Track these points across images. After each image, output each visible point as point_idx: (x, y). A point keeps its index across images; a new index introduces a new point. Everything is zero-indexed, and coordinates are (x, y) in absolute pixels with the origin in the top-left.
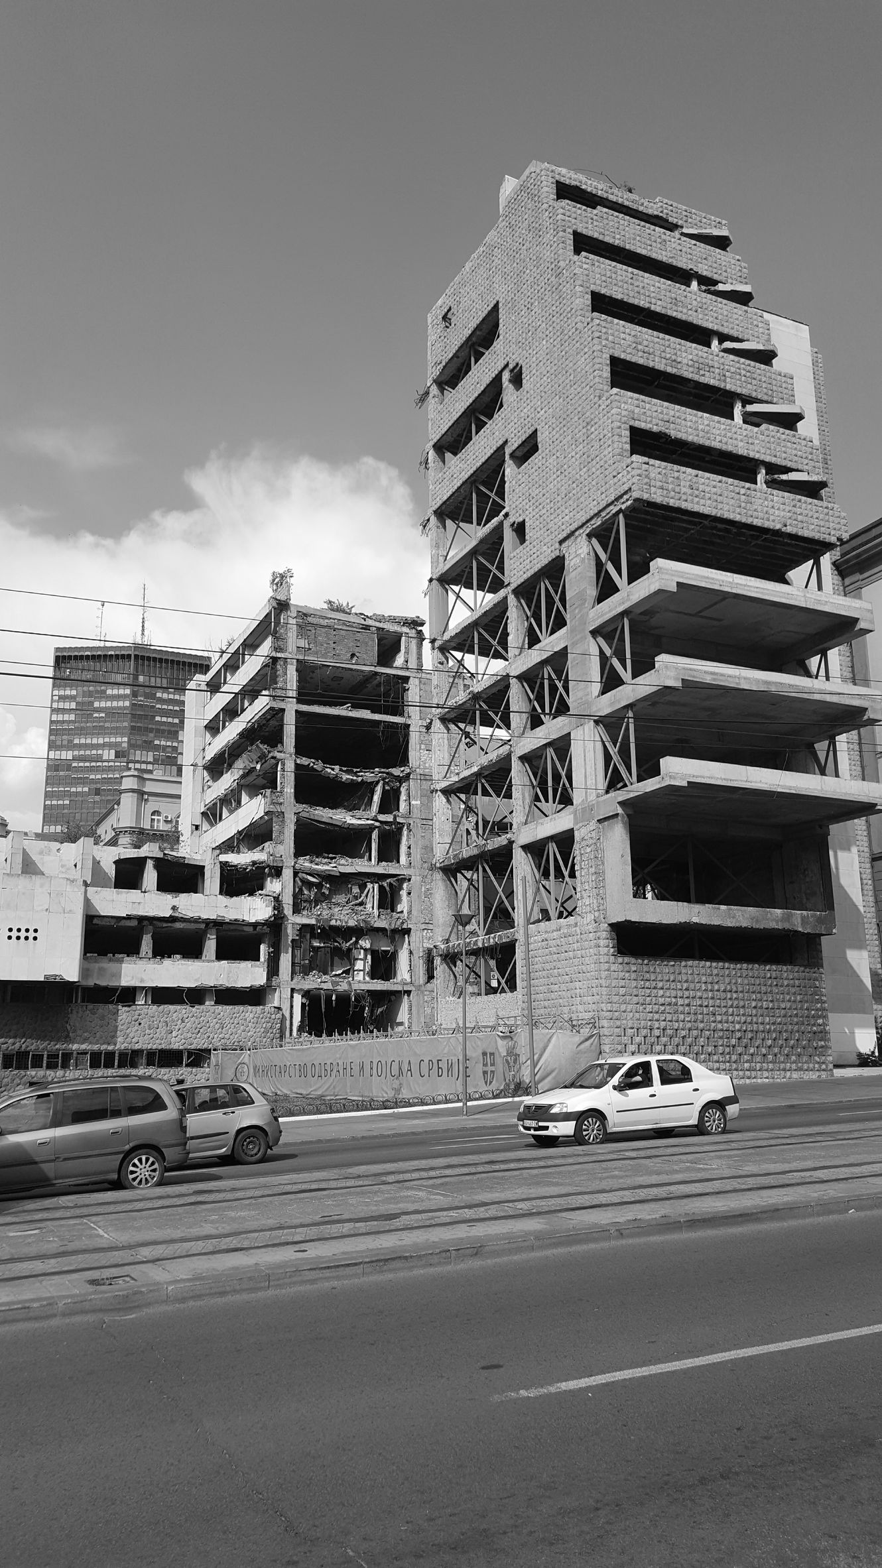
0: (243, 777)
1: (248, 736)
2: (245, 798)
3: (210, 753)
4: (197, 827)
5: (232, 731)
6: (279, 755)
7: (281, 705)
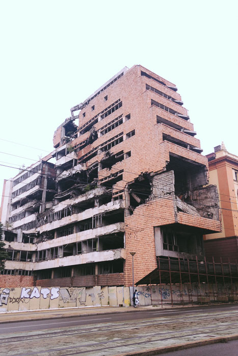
0: (28, 208)
1: (30, 198)
2: (27, 214)
3: (14, 201)
4: (7, 222)
5: (23, 195)
6: (41, 203)
7: (42, 189)
